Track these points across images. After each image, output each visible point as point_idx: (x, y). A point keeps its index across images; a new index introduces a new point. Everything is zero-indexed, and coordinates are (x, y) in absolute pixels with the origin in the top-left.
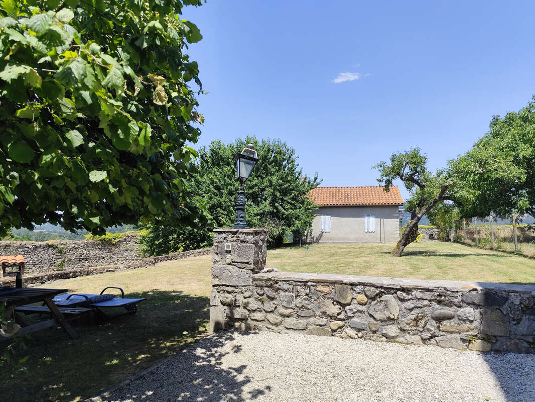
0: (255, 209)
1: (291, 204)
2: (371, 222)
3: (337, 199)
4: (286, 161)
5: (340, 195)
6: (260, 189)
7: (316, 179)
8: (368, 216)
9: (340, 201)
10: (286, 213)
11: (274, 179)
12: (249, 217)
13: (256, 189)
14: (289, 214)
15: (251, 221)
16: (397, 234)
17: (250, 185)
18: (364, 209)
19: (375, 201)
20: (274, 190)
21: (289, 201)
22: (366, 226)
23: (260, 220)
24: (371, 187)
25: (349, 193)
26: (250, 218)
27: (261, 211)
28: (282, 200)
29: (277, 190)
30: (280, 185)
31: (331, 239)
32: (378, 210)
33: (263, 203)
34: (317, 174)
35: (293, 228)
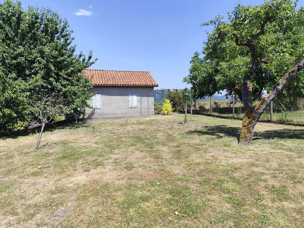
0: (21, 85)
1: (68, 80)
2: (134, 100)
3: (106, 80)
4: (59, 33)
5: (108, 76)
6: (28, 60)
7: (90, 58)
8: (132, 94)
9: (109, 82)
10: (64, 89)
11: (46, 50)
12: (14, 93)
13: (21, 59)
14: (66, 92)
15: (16, 98)
16: (152, 109)
17: (13, 54)
18: (129, 89)
19: (137, 82)
20: (47, 62)
21: (65, 76)
22: (130, 103)
23: (30, 97)
24: (130, 72)
25: (115, 75)
26: (15, 95)
27: (31, 86)
28: (57, 74)
29: (51, 62)
30: (55, 58)
31: (101, 115)
32: (139, 90)
33: (33, 78)
34: (91, 52)
35: (73, 106)
